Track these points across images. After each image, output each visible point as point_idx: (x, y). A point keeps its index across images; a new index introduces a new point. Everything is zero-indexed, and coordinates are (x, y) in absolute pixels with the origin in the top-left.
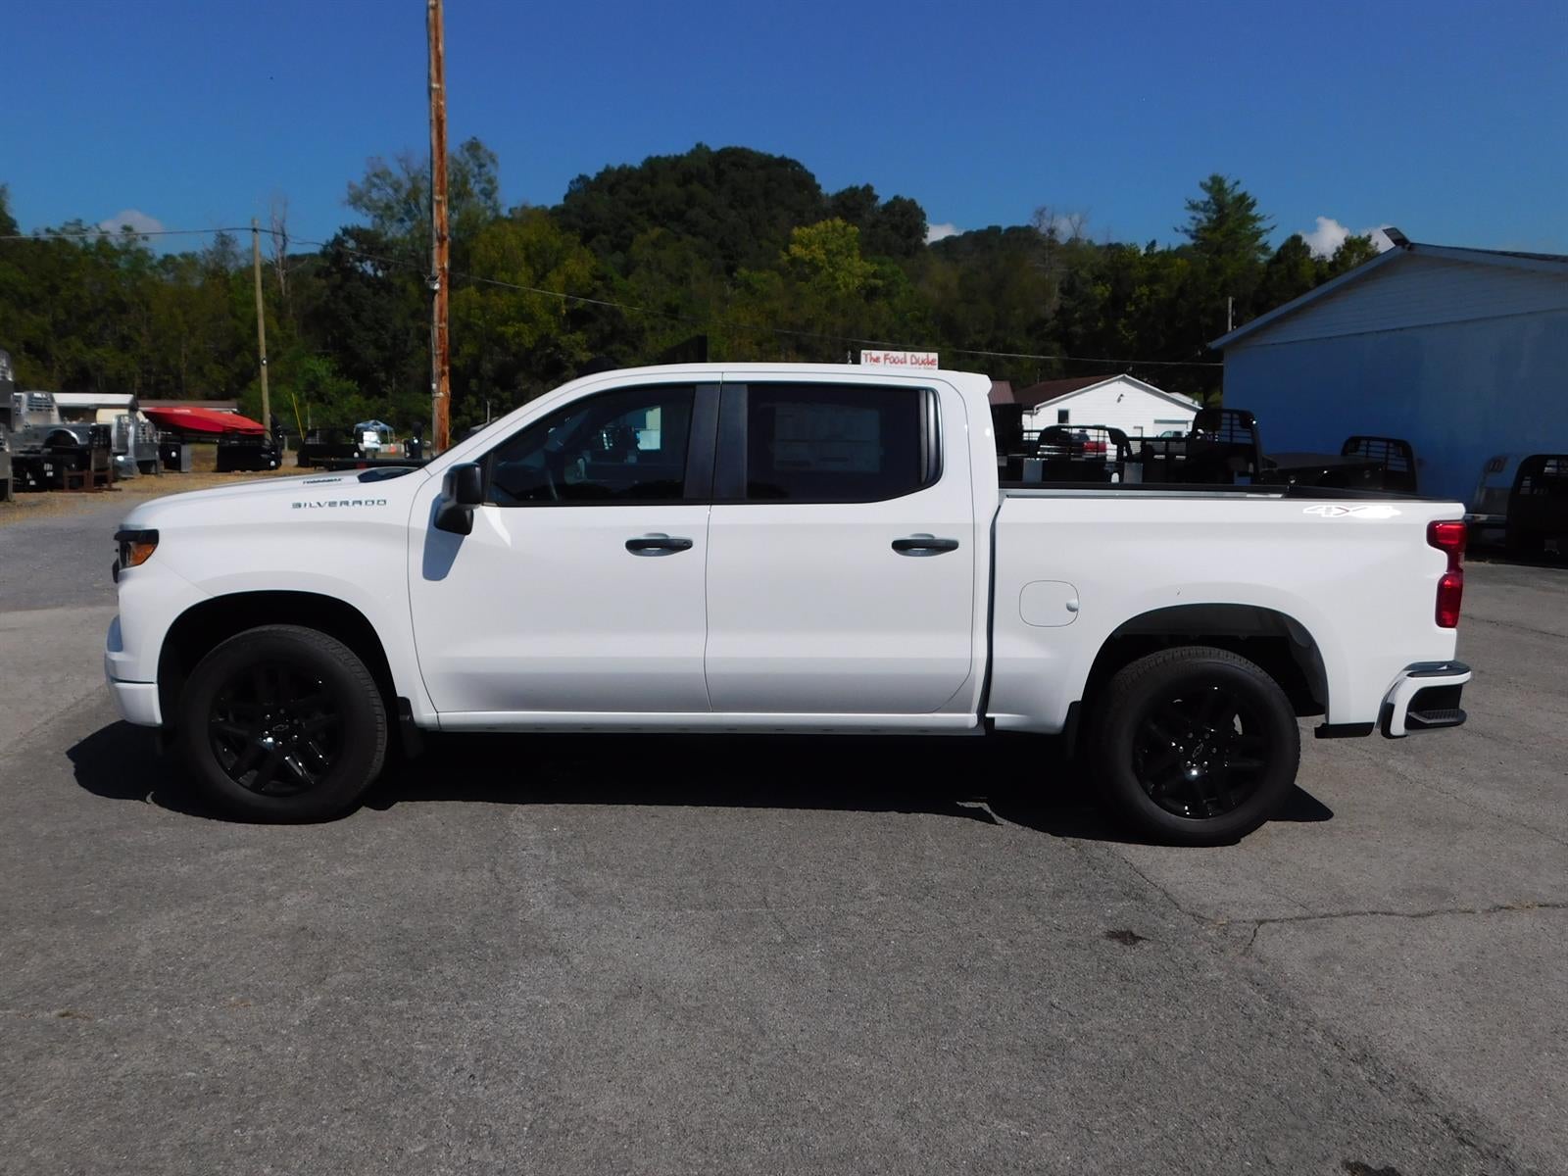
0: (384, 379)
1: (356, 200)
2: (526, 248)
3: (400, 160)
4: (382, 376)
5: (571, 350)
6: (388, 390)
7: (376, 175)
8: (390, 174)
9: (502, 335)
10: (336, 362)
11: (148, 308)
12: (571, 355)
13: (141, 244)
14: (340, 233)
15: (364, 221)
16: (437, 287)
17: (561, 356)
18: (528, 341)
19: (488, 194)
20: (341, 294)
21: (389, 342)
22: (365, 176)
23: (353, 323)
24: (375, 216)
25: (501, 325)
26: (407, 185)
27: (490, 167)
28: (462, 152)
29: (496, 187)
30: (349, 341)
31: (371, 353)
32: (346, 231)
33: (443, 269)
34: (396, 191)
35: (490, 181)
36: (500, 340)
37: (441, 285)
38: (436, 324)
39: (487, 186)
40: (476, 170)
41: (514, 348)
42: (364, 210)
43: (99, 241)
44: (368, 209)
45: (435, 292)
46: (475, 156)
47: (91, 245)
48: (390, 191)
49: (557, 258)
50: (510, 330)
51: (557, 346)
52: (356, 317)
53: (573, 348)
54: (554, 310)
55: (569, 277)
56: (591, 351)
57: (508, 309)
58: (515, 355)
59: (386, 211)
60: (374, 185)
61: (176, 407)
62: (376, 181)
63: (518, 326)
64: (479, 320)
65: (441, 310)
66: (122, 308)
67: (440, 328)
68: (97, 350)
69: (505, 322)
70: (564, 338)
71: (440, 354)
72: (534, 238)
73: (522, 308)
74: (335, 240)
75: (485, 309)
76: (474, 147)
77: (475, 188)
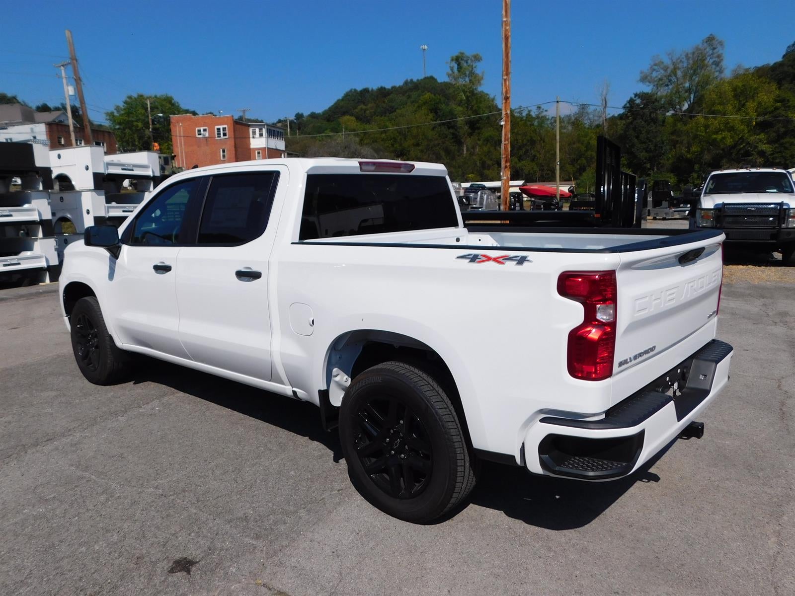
0: (649, 167)
1: (644, 79)
2: (735, 90)
3: (669, 55)
4: (648, 166)
5: (755, 144)
6: (651, 172)
7: (655, 65)
8: (663, 63)
9: (715, 139)
10: (626, 160)
11: (544, 142)
12: (756, 147)
13: (544, 114)
14: (633, 96)
15: (647, 88)
16: (503, 123)
17: (749, 148)
18: (729, 142)
19: (717, 64)
20: (631, 126)
21: (653, 148)
22: (650, 66)
23: (636, 140)
24: (654, 86)
25: (715, 134)
26: (671, 67)
27: (719, 47)
28: (703, 44)
29: (722, 59)
30: (633, 150)
31: (643, 155)
32: (636, 95)
33: (507, 114)
34: (666, 71)
35: (719, 56)
36: (714, 143)
37: (506, 122)
38: (503, 142)
39: (716, 59)
40: (711, 52)
41: (722, 146)
42: (648, 83)
43: (527, 115)
44: (650, 82)
45: (502, 126)
46: (711, 45)
47: (524, 116)
48: (662, 71)
49: (754, 93)
50: (719, 137)
51: (748, 143)
52: (637, 137)
53: (757, 143)
54: (748, 124)
55: (760, 104)
56: (768, 144)
57: (719, 125)
58: (723, 150)
59: (659, 83)
60: (654, 70)
61: (532, 186)
62: (656, 67)
63: (725, 134)
64: (703, 132)
65: (505, 135)
66: (533, 142)
67: (505, 144)
68: (522, 162)
69: (716, 133)
70: (752, 138)
71: (505, 157)
72: (740, 84)
73: (728, 123)
74: (630, 100)
75: (707, 127)
76: (710, 40)
77: (709, 61)
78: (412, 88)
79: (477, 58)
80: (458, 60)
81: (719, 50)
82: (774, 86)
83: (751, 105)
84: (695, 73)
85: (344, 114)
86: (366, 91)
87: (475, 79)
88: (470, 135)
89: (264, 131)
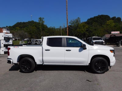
1: (70, 23)
2: (83, 25)
3: (73, 20)
7: (71, 21)
32: (69, 25)
34: (73, 22)
41: (82, 33)
43: (52, 28)
54: (85, 30)
56: (88, 33)
59: (72, 24)
70: (86, 32)
73: (82, 30)
75: (79, 31)
76: (78, 18)
77: (79, 21)
78: (30, 22)
79: (43, 18)
80: (40, 18)
81: (80, 20)
82: (88, 25)
83: (85, 27)
84: (77, 22)
85: (17, 26)
86: (21, 22)
87: (43, 22)
88: (43, 31)
89: (6, 30)
